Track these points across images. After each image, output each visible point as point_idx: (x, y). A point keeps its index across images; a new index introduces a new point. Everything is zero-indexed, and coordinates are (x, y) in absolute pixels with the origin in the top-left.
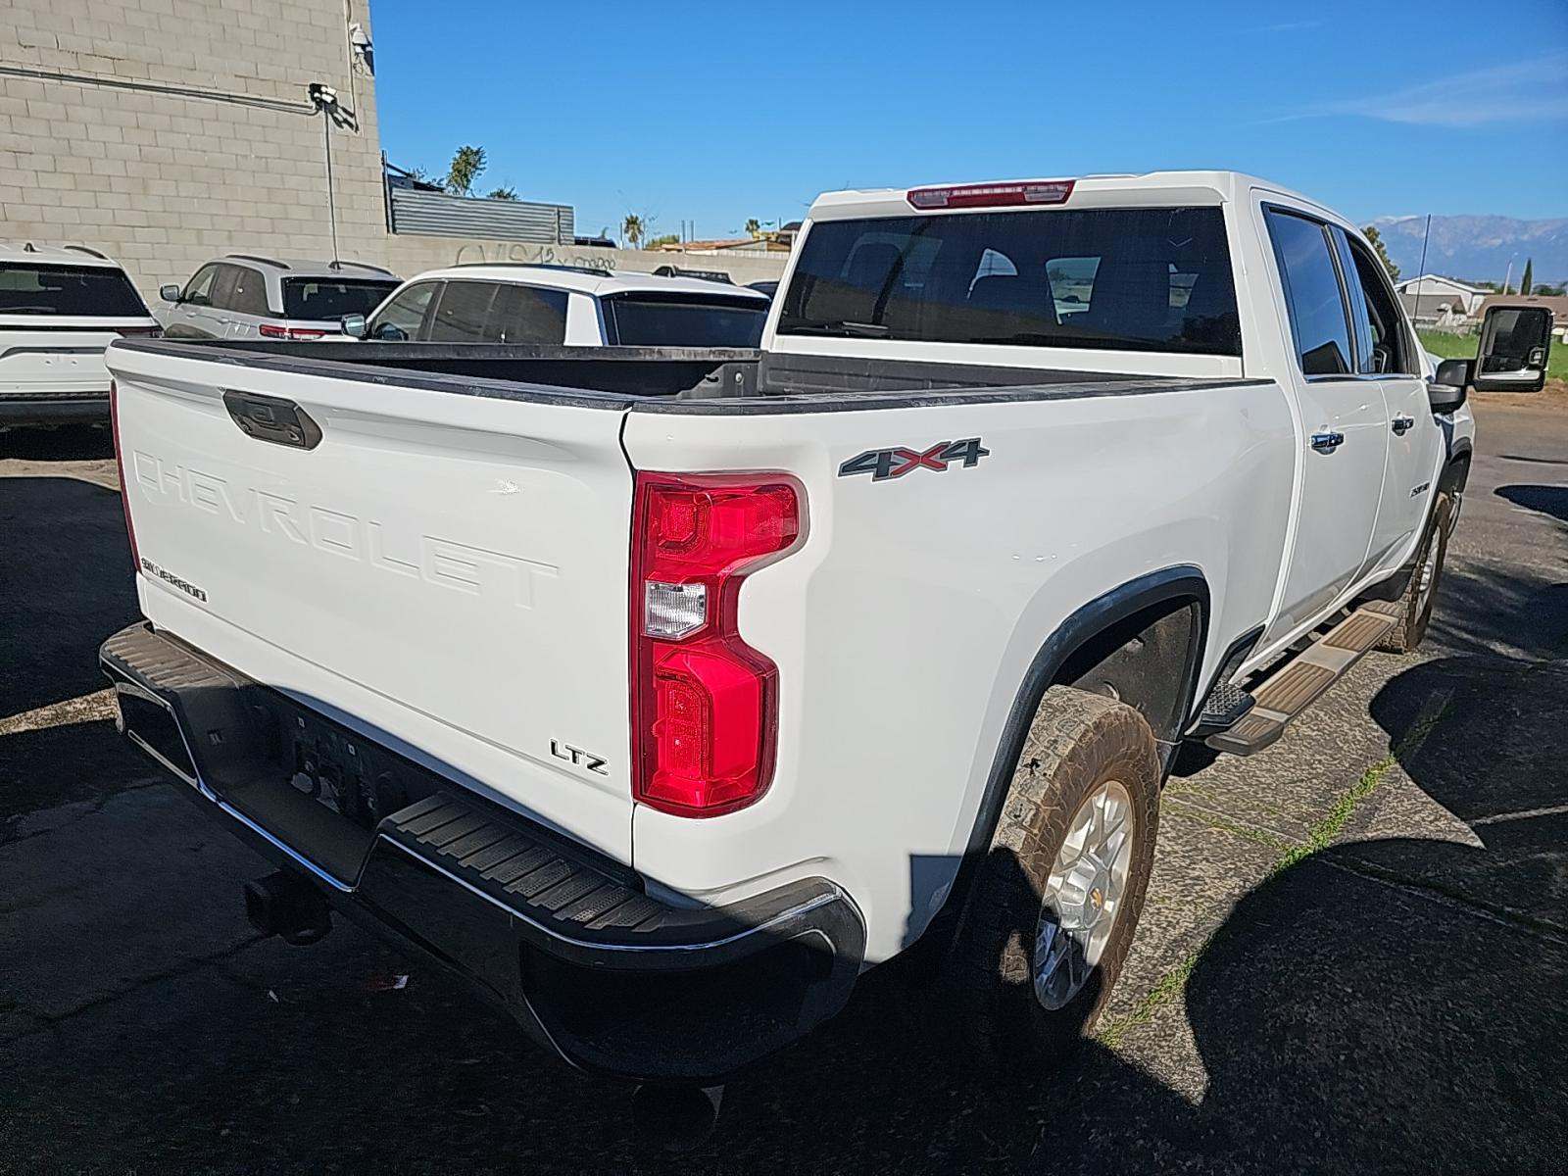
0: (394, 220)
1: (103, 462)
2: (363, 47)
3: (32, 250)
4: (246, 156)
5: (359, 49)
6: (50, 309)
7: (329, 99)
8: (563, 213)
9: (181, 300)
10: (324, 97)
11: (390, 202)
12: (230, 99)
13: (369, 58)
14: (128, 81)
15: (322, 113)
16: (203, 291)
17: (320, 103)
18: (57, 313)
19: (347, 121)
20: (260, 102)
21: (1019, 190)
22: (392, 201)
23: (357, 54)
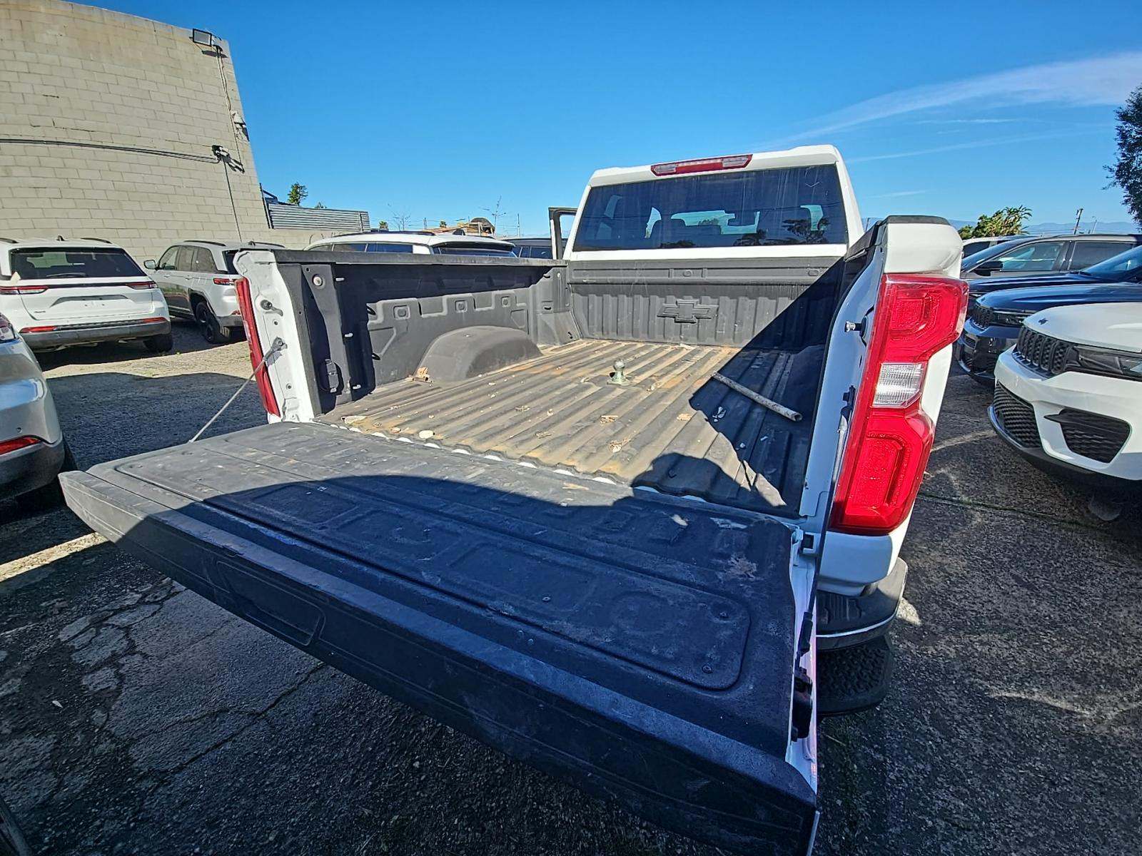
0: (272, 221)
1: (130, 361)
2: (241, 124)
3: (62, 240)
4: (179, 187)
5: (238, 126)
6: (81, 274)
7: (225, 154)
8: (363, 215)
9: (157, 268)
10: (222, 153)
11: (269, 213)
12: (165, 154)
13: (245, 131)
14: (100, 144)
15: (221, 162)
16: (171, 262)
17: (220, 156)
18: (87, 276)
19: (239, 167)
20: (184, 156)
21: (719, 161)
22: (269, 211)
23: (237, 129)
